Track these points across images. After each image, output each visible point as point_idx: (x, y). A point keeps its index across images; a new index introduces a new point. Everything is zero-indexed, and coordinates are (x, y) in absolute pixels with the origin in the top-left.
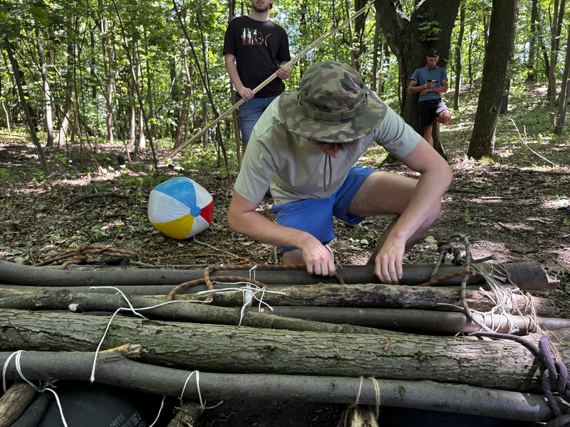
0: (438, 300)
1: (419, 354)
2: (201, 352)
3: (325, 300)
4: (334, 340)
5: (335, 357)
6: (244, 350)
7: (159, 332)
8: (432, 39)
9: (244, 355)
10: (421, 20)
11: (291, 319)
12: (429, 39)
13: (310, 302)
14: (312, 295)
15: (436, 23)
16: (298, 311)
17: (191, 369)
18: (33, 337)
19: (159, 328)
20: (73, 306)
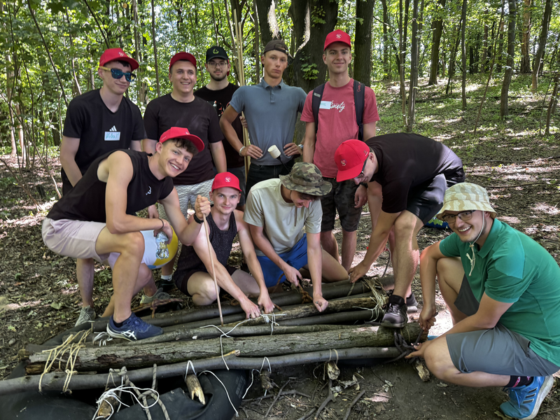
0: (352, 306)
1: (351, 337)
2: (264, 349)
3: (303, 315)
4: (317, 336)
5: (319, 344)
6: (282, 346)
7: (244, 343)
8: (313, 78)
9: (283, 348)
10: (303, 62)
11: (292, 327)
12: (310, 78)
13: (297, 317)
14: (297, 313)
15: (315, 65)
16: (293, 322)
17: (263, 357)
18: (188, 355)
19: (244, 341)
20: (195, 337)
